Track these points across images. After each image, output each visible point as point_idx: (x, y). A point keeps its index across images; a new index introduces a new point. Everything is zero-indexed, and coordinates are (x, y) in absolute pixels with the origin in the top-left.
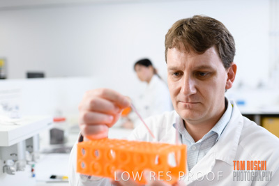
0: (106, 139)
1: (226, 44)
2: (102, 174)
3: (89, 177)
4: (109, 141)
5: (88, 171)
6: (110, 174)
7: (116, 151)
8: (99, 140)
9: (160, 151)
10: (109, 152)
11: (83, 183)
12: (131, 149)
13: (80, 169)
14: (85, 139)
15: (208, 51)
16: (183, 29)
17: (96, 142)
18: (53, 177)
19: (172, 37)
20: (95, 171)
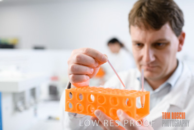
0: (87, 86)
1: (177, 19)
2: (84, 112)
3: (75, 115)
4: (90, 88)
5: (74, 110)
6: (90, 113)
7: (95, 95)
8: (82, 87)
9: (130, 95)
10: (90, 96)
11: (71, 120)
12: (107, 93)
13: (68, 109)
14: (72, 86)
15: (163, 28)
16: (142, 10)
17: (80, 88)
18: (50, 118)
19: (134, 17)
20: (79, 110)
